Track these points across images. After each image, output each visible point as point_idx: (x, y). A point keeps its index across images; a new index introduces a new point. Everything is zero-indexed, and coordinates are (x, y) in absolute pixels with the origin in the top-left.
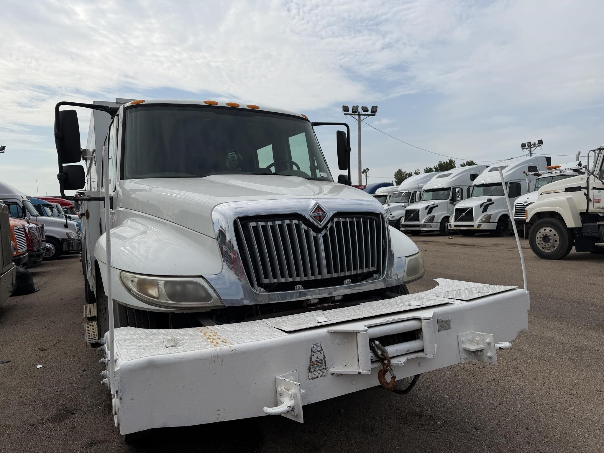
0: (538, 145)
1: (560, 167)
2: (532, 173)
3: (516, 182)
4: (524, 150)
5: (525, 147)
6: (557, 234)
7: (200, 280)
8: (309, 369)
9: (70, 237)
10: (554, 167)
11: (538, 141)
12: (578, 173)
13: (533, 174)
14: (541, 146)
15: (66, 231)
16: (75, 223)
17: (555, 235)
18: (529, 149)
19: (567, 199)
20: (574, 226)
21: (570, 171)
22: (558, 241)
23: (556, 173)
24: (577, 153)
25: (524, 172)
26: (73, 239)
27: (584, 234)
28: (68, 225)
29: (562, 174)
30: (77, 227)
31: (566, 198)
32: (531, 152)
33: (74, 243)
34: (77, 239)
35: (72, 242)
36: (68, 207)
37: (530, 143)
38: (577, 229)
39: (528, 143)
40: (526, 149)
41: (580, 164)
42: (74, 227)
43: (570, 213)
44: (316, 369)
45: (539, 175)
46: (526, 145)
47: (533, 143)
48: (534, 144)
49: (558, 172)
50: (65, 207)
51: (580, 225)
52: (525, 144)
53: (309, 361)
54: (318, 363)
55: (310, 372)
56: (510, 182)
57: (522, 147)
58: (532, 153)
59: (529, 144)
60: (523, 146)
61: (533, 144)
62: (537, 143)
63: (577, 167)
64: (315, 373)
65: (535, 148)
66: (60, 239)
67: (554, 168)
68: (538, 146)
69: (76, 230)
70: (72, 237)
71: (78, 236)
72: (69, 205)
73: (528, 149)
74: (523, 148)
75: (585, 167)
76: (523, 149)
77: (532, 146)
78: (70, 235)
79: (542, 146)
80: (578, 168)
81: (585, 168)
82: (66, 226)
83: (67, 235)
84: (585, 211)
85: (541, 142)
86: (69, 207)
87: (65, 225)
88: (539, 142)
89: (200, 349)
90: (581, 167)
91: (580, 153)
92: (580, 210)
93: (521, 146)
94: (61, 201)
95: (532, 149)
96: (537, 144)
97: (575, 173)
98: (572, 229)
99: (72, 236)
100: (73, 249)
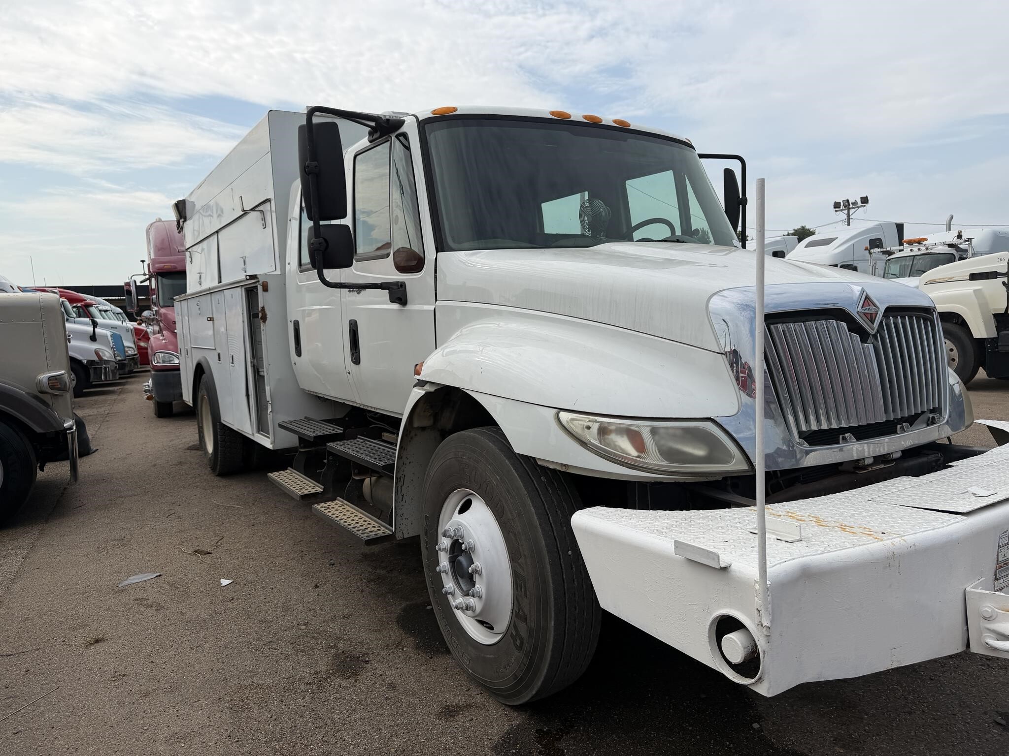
0: (861, 204)
1: (926, 240)
2: (879, 250)
3: (852, 265)
4: (838, 212)
5: (840, 208)
6: (955, 349)
7: (709, 426)
8: (995, 575)
9: (102, 358)
10: (917, 241)
11: (861, 198)
12: (956, 250)
13: (881, 252)
14: (865, 206)
15: (94, 346)
16: (108, 333)
17: (952, 350)
18: (846, 212)
19: (975, 291)
20: (985, 336)
21: (942, 247)
22: (957, 360)
23: (919, 249)
24: (948, 218)
25: (866, 249)
26: (106, 361)
27: (1000, 348)
28: (96, 336)
29: (929, 251)
30: (112, 339)
31: (972, 291)
32: (848, 215)
33: (108, 367)
34: (112, 361)
35: (104, 365)
36: (79, 305)
37: (848, 201)
38: (990, 340)
39: (844, 202)
40: (841, 211)
41: (959, 236)
42: (108, 339)
43: (979, 314)
44: (1003, 575)
45: (890, 253)
46: (842, 204)
47: (853, 201)
48: (855, 203)
49: (923, 248)
50: (75, 305)
51: (994, 334)
52: (840, 203)
53: (995, 562)
54: (1005, 564)
55: (996, 579)
56: (842, 264)
57: (835, 208)
58: (850, 217)
59: (847, 204)
60: (837, 205)
61: (852, 203)
62: (859, 201)
63: (955, 241)
64: (1001, 581)
65: (856, 209)
66: (84, 361)
67: (917, 243)
68: (861, 206)
69: (111, 345)
70: (105, 358)
71: (114, 355)
72: (82, 302)
73: (844, 211)
74: (837, 209)
75: (968, 241)
76: (836, 211)
77: (851, 206)
78: (101, 354)
79: (868, 206)
80: (957, 243)
81: (967, 243)
82: (93, 338)
83: (95, 353)
84: (1003, 312)
85: (865, 200)
86: (82, 305)
87: (91, 336)
88: (863, 200)
89: (862, 545)
90: (961, 241)
91: (952, 217)
92: (994, 309)
93: (833, 207)
94: (67, 294)
95: (851, 211)
96: (859, 203)
97: (950, 250)
98: (981, 341)
99: (105, 355)
100: (108, 377)
